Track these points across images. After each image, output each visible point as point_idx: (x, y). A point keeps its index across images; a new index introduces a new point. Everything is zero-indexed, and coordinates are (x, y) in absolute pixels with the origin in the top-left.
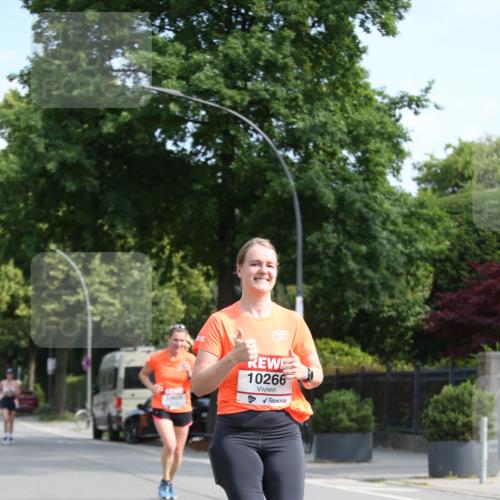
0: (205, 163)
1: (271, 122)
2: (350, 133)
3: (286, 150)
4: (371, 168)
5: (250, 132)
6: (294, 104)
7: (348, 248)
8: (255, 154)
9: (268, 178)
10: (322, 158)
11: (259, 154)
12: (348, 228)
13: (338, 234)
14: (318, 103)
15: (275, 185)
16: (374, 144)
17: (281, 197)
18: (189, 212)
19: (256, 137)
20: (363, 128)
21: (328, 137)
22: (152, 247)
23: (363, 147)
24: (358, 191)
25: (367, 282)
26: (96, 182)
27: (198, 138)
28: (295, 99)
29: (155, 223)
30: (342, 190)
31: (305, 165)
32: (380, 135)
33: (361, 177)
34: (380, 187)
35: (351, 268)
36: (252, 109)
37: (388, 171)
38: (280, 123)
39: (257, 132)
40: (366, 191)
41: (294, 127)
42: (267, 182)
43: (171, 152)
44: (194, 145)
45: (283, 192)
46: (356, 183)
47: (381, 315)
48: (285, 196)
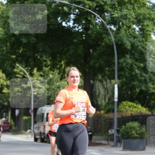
0: (78, 31)
1: (105, 14)
2: (136, 18)
3: (111, 26)
4: (145, 32)
5: (96, 18)
6: (114, 6)
7: (135, 65)
8: (98, 27)
9: (103, 37)
10: (125, 28)
11: (100, 27)
12: (136, 57)
13: (132, 59)
14: (124, 6)
15: (106, 40)
16: (146, 23)
17: (109, 44)
18: (72, 51)
19: (99, 20)
20: (142, 16)
21: (127, 20)
22: (57, 65)
23: (142, 24)
24: (140, 42)
25: (143, 78)
26: (35, 39)
27: (75, 21)
28: (114, 5)
29: (58, 55)
30: (133, 41)
31: (118, 31)
32: (149, 19)
33: (141, 36)
34: (148, 40)
35: (136, 73)
36: (97, 9)
37: (152, 33)
38: (108, 15)
39: (99, 18)
40: (143, 41)
41: (114, 16)
42: (103, 39)
43: (65, 27)
44: (74, 24)
45: (110, 42)
46: (139, 39)
47: (149, 92)
48: (110, 44)
